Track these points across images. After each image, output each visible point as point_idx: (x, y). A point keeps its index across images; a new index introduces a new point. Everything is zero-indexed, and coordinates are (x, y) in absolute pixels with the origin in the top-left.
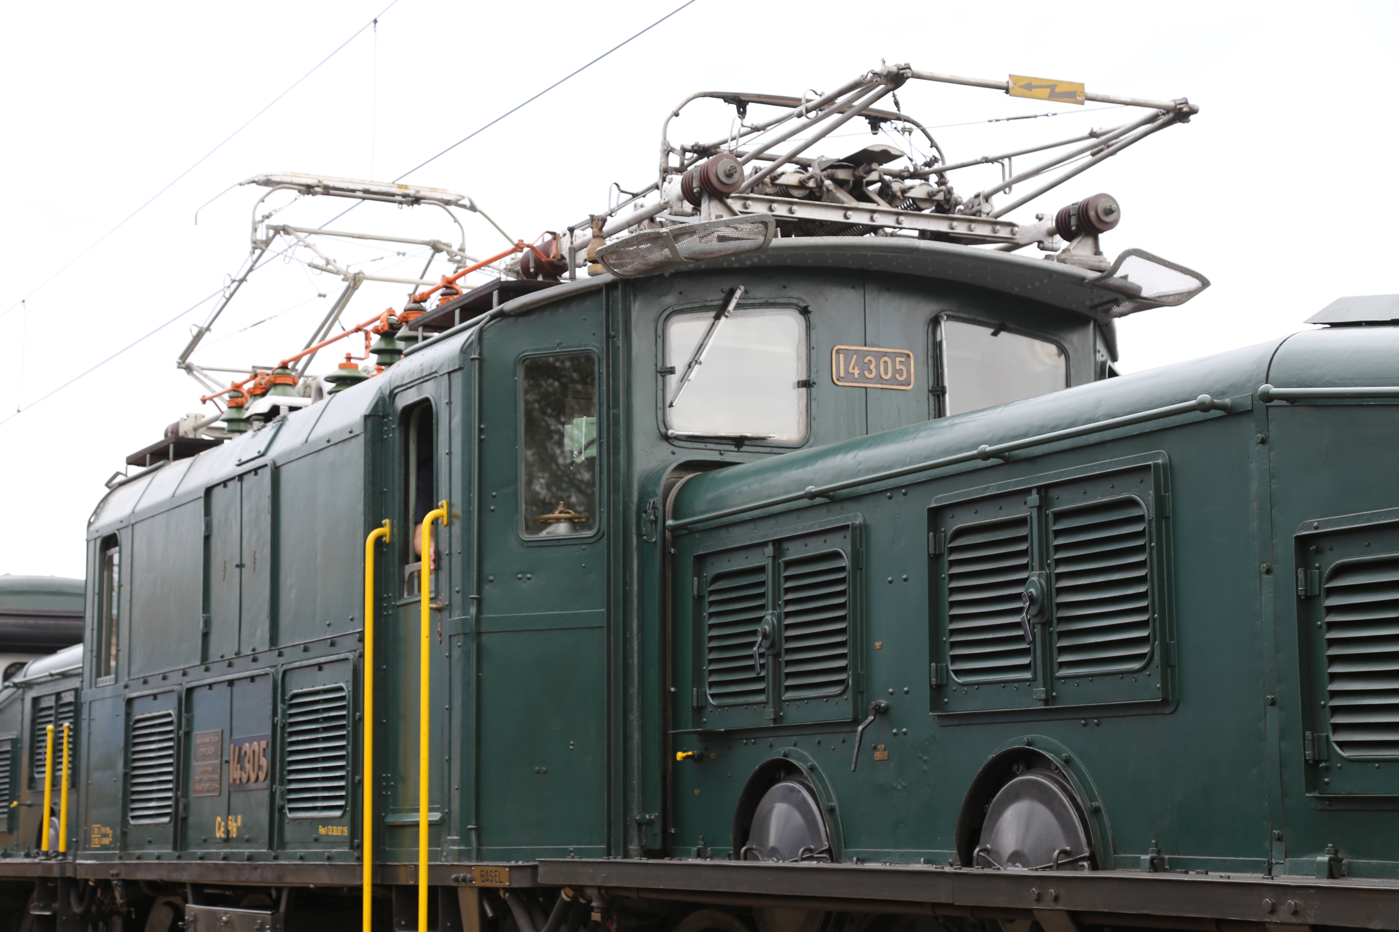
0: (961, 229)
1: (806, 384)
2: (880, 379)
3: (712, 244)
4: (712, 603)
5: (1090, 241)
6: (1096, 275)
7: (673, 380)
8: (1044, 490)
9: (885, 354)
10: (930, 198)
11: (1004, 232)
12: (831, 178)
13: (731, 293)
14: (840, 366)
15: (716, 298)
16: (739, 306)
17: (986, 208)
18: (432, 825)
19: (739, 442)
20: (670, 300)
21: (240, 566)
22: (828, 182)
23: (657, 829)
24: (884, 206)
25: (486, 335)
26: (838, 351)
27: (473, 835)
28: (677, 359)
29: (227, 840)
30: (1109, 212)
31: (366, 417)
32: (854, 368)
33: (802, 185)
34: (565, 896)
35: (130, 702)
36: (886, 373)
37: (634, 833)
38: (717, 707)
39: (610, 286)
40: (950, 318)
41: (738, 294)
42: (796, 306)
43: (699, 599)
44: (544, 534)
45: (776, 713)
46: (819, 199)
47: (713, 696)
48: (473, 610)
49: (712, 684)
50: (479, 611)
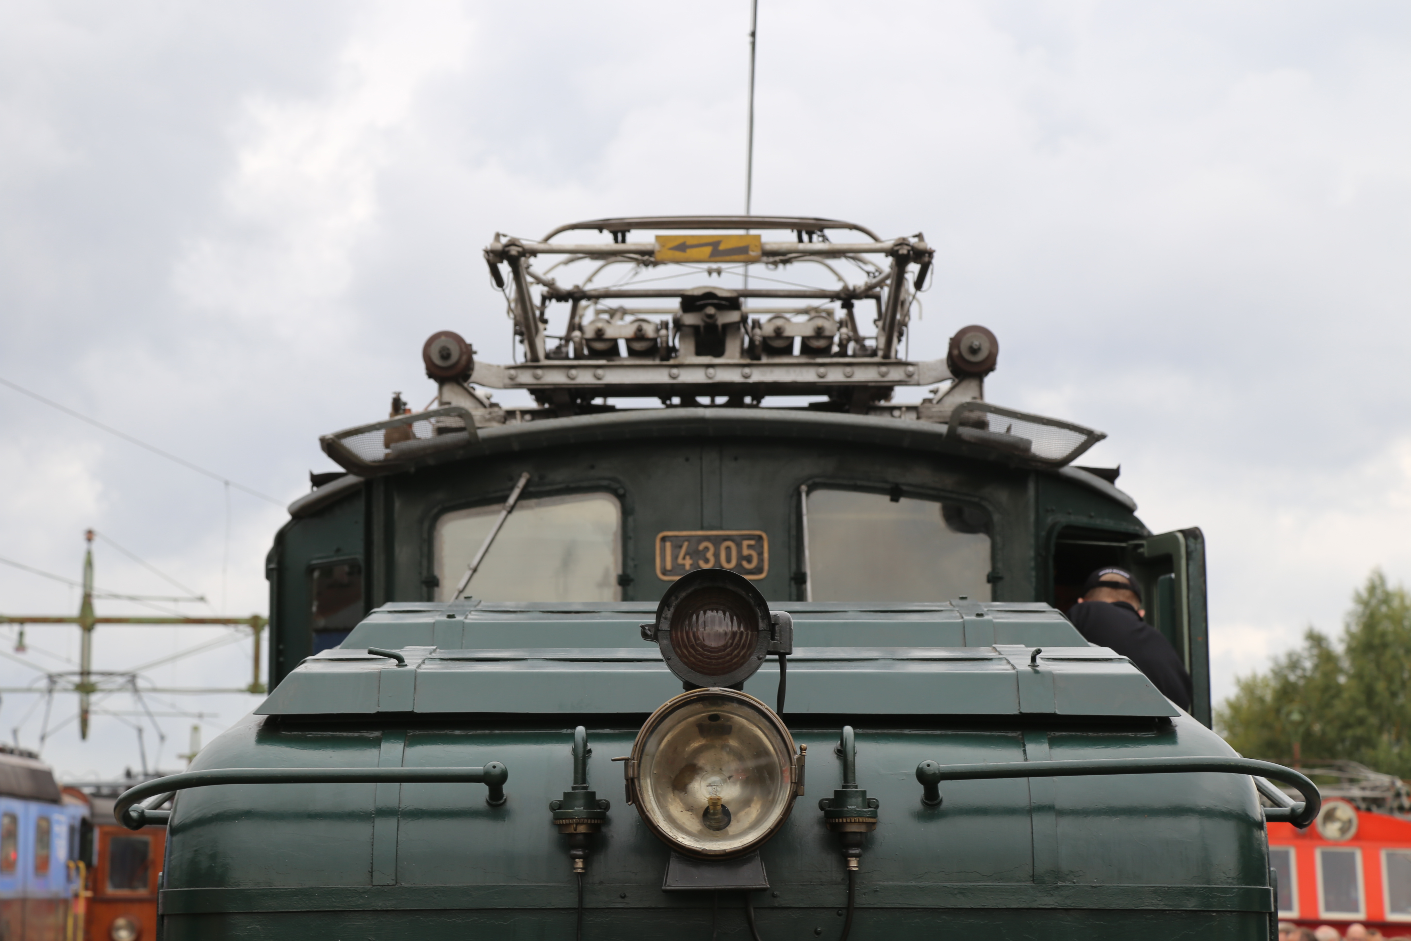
32: (684, 558)
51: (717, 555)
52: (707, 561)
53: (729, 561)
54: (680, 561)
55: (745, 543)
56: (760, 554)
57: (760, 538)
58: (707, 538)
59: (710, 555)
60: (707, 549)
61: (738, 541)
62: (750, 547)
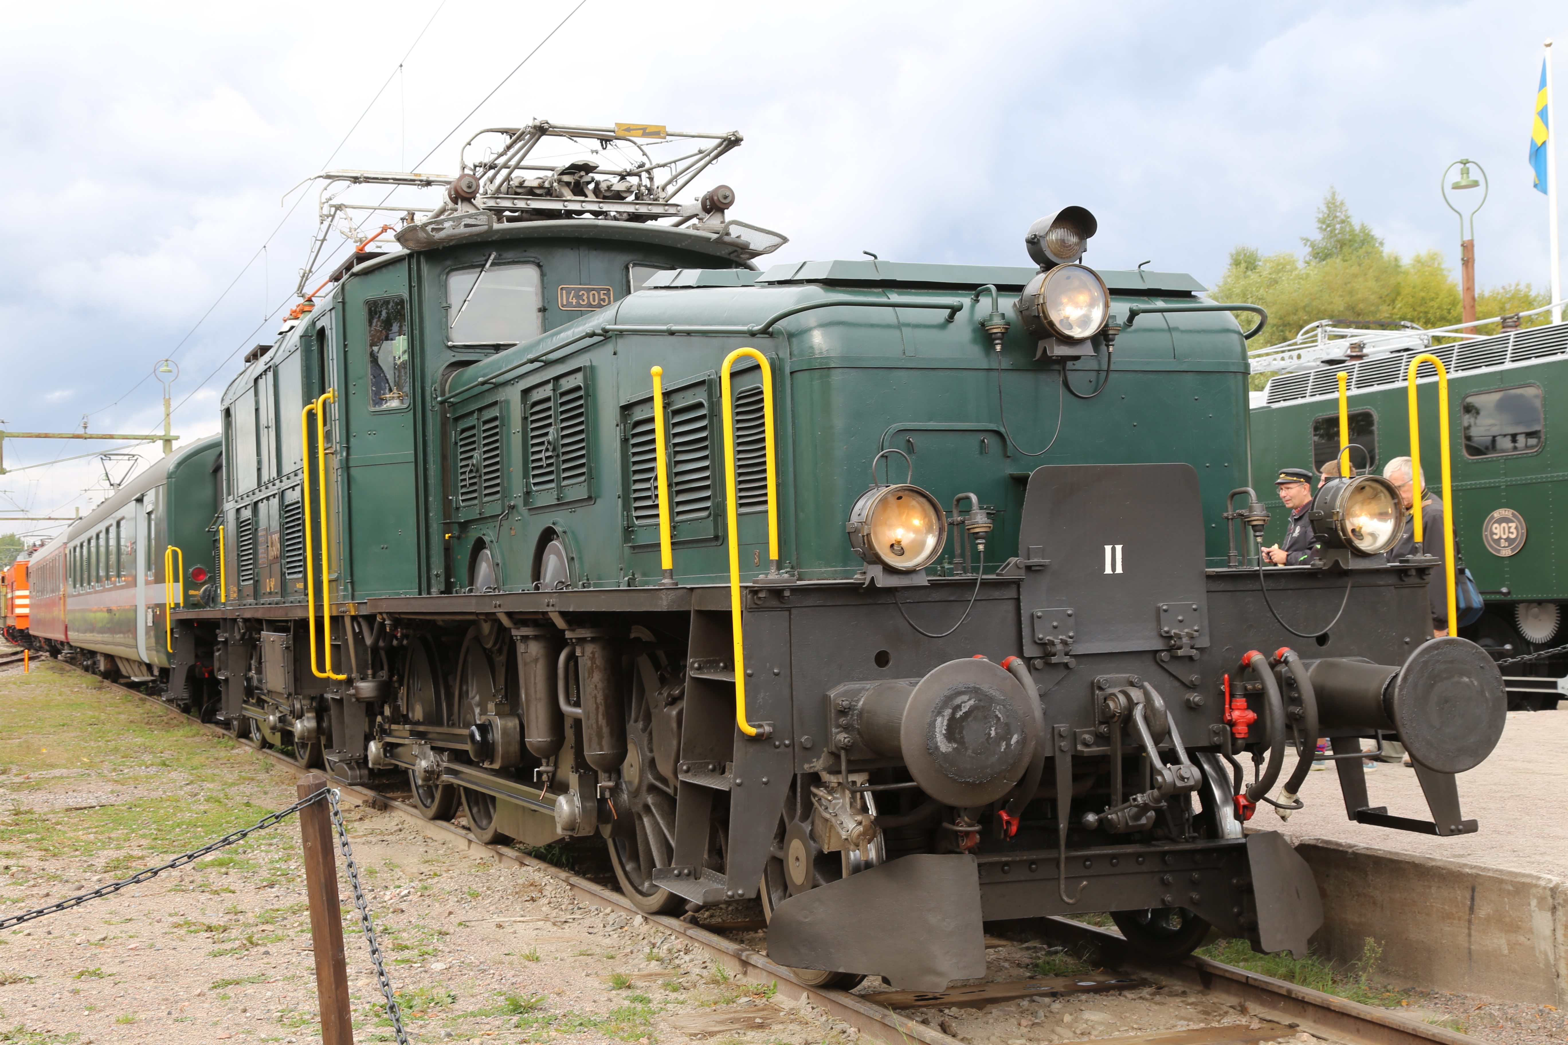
0: (643, 210)
1: (540, 310)
2: (590, 306)
3: (462, 230)
4: (462, 446)
5: (719, 215)
6: (715, 236)
7: (453, 311)
8: (557, 379)
9: (593, 289)
10: (629, 191)
11: (672, 210)
12: (559, 181)
13: (490, 256)
14: (563, 299)
15: (479, 260)
16: (493, 265)
17: (662, 195)
18: (330, 581)
19: (497, 348)
20: (449, 263)
21: (268, 427)
22: (555, 184)
23: (442, 579)
24: (591, 197)
25: (347, 287)
26: (562, 289)
27: (349, 586)
28: (455, 299)
29: (270, 593)
30: (726, 197)
31: (301, 337)
33: (541, 187)
34: (379, 618)
35: (238, 510)
36: (594, 301)
37: (433, 581)
38: (464, 507)
39: (410, 256)
40: (635, 265)
41: (492, 257)
42: (533, 262)
43: (456, 443)
44: (384, 407)
45: (480, 510)
46: (551, 195)
47: (463, 501)
48: (345, 454)
49: (463, 494)
50: (348, 454)
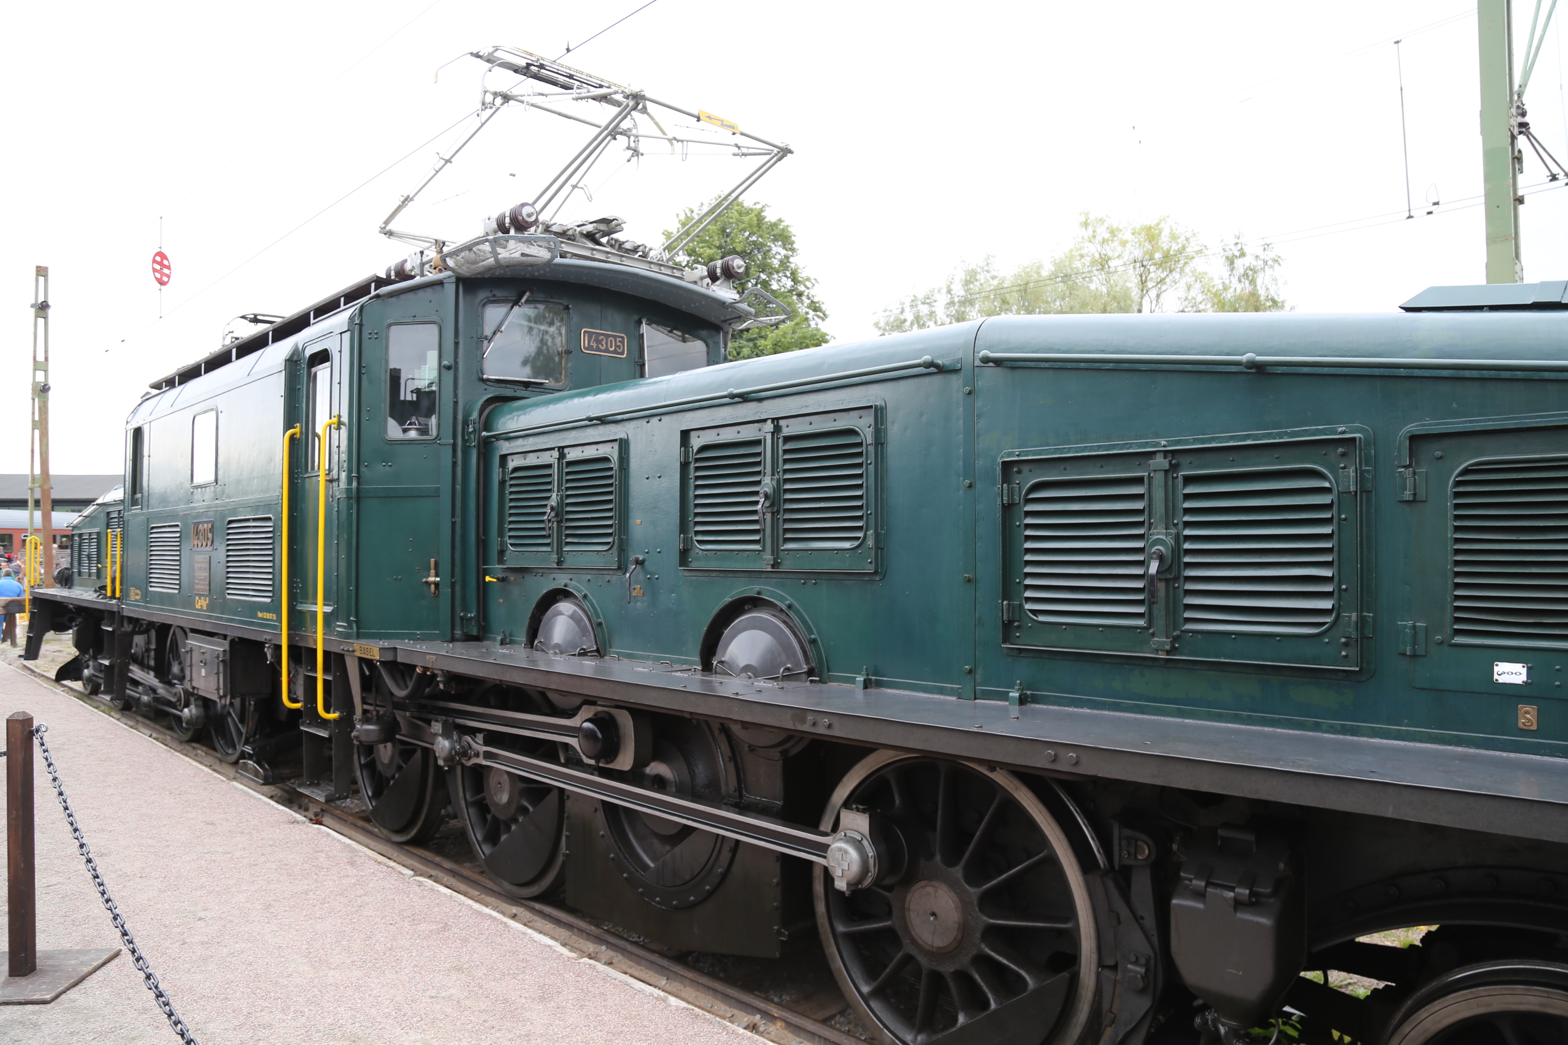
51: (607, 343)
52: (602, 345)
53: (611, 347)
54: (591, 344)
55: (618, 339)
56: (624, 346)
57: (623, 338)
58: (603, 334)
59: (604, 343)
60: (602, 339)
61: (615, 337)
62: (620, 341)
